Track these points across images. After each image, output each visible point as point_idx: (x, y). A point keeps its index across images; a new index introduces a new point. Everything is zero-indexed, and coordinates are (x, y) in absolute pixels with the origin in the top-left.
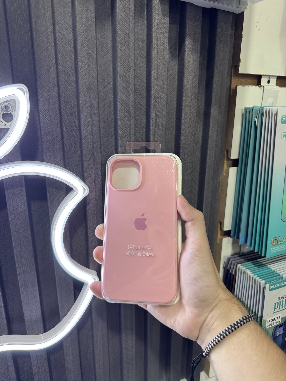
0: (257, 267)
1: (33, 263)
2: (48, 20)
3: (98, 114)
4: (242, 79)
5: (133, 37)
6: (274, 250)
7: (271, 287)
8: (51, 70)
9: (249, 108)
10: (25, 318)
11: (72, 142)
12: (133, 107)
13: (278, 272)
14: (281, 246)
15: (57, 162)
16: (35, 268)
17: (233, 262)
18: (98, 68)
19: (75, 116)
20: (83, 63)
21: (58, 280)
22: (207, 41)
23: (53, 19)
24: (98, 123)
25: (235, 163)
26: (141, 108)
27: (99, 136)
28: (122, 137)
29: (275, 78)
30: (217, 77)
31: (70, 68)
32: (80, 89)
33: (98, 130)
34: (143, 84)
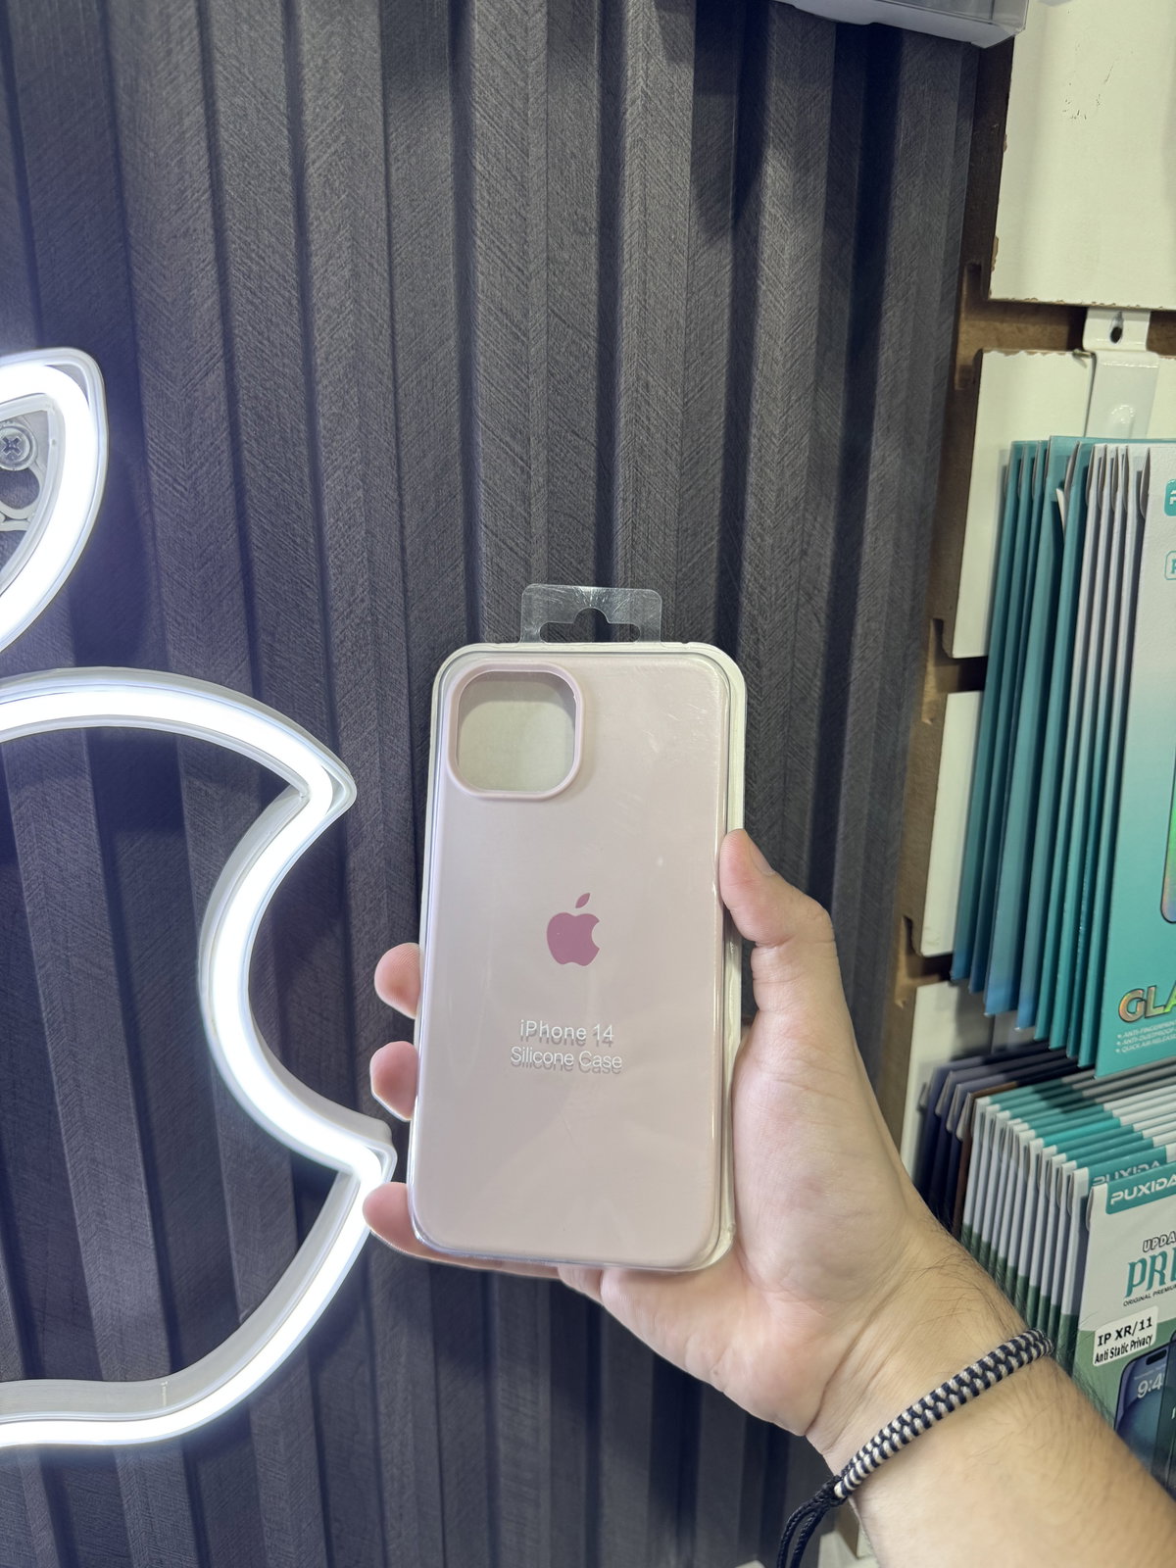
0: (1057, 1110)
1: (126, 1087)
2: (182, 78)
3: (394, 472)
4: (1005, 325)
5: (543, 149)
6: (1129, 1041)
7: (1114, 1195)
8: (195, 291)
9: (1032, 446)
10: (94, 1312)
11: (286, 588)
12: (540, 444)
13: (1146, 1133)
14: (1160, 1026)
15: (223, 672)
16: (133, 1110)
17: (959, 1086)
18: (397, 279)
19: (301, 480)
20: (330, 258)
21: (230, 1157)
22: (856, 163)
23: (204, 78)
24: (396, 508)
25: (971, 675)
26: (575, 447)
27: (397, 563)
28: (496, 568)
29: (1144, 320)
30: (897, 314)
31: (277, 280)
32: (320, 368)
33: (395, 540)
34: (583, 345)
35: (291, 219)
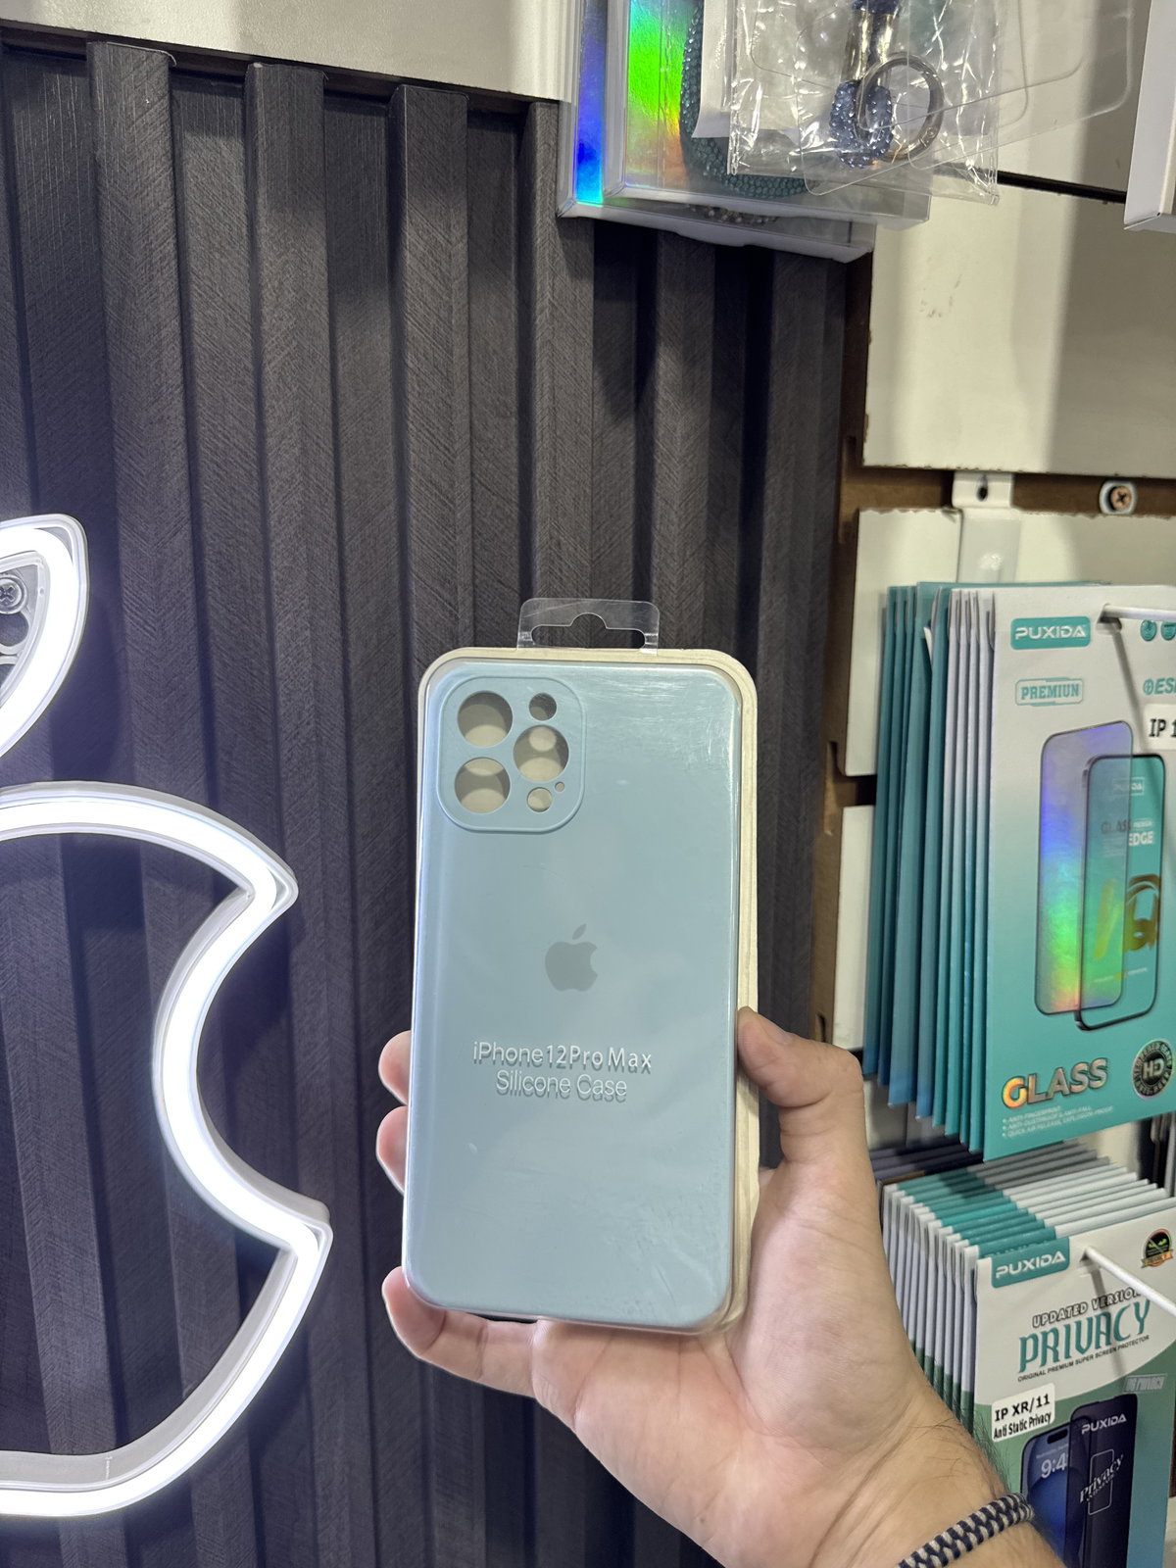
0: (959, 1196)
1: (84, 1164)
2: (161, 298)
3: (340, 618)
4: (884, 487)
5: (465, 351)
6: (1015, 1126)
7: (999, 1269)
8: (167, 466)
9: (904, 590)
10: (45, 1384)
11: (243, 714)
12: (466, 592)
13: (1039, 1216)
14: (1044, 1112)
15: (183, 786)
16: (89, 1186)
18: (344, 454)
19: (259, 622)
20: (283, 437)
21: (177, 1233)
23: (180, 297)
24: (340, 645)
26: (503, 594)
27: (339, 693)
29: (1003, 481)
30: (778, 481)
31: (240, 456)
32: (273, 530)
33: (338, 672)
34: (507, 510)
35: (251, 408)
